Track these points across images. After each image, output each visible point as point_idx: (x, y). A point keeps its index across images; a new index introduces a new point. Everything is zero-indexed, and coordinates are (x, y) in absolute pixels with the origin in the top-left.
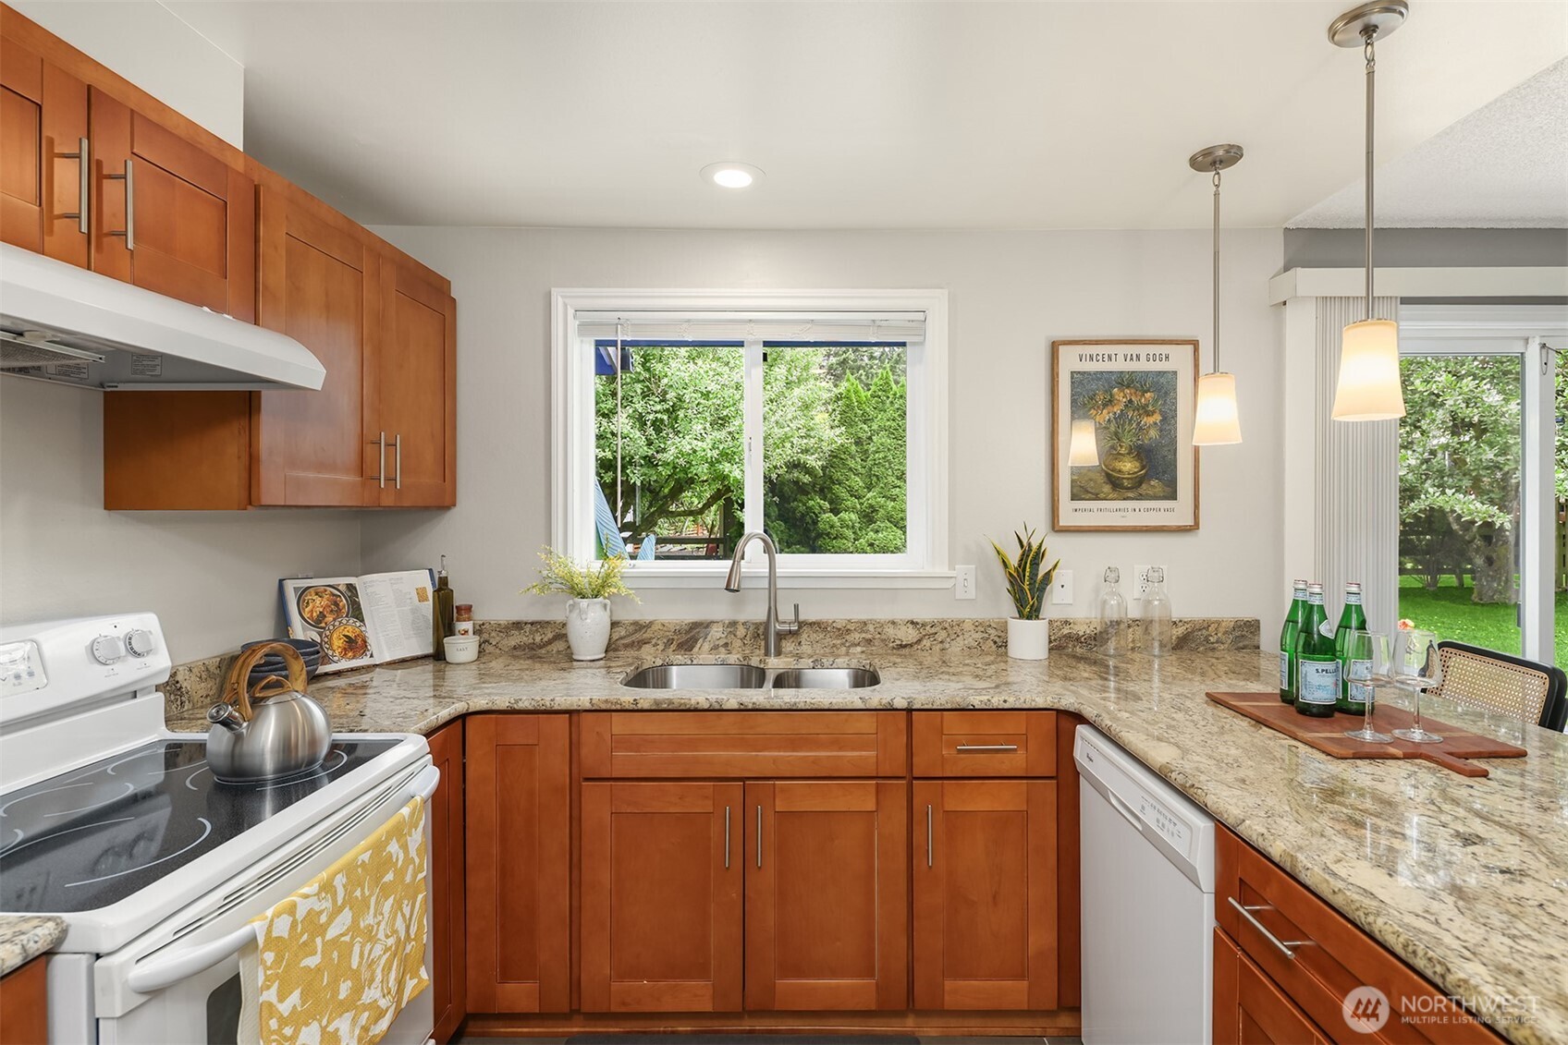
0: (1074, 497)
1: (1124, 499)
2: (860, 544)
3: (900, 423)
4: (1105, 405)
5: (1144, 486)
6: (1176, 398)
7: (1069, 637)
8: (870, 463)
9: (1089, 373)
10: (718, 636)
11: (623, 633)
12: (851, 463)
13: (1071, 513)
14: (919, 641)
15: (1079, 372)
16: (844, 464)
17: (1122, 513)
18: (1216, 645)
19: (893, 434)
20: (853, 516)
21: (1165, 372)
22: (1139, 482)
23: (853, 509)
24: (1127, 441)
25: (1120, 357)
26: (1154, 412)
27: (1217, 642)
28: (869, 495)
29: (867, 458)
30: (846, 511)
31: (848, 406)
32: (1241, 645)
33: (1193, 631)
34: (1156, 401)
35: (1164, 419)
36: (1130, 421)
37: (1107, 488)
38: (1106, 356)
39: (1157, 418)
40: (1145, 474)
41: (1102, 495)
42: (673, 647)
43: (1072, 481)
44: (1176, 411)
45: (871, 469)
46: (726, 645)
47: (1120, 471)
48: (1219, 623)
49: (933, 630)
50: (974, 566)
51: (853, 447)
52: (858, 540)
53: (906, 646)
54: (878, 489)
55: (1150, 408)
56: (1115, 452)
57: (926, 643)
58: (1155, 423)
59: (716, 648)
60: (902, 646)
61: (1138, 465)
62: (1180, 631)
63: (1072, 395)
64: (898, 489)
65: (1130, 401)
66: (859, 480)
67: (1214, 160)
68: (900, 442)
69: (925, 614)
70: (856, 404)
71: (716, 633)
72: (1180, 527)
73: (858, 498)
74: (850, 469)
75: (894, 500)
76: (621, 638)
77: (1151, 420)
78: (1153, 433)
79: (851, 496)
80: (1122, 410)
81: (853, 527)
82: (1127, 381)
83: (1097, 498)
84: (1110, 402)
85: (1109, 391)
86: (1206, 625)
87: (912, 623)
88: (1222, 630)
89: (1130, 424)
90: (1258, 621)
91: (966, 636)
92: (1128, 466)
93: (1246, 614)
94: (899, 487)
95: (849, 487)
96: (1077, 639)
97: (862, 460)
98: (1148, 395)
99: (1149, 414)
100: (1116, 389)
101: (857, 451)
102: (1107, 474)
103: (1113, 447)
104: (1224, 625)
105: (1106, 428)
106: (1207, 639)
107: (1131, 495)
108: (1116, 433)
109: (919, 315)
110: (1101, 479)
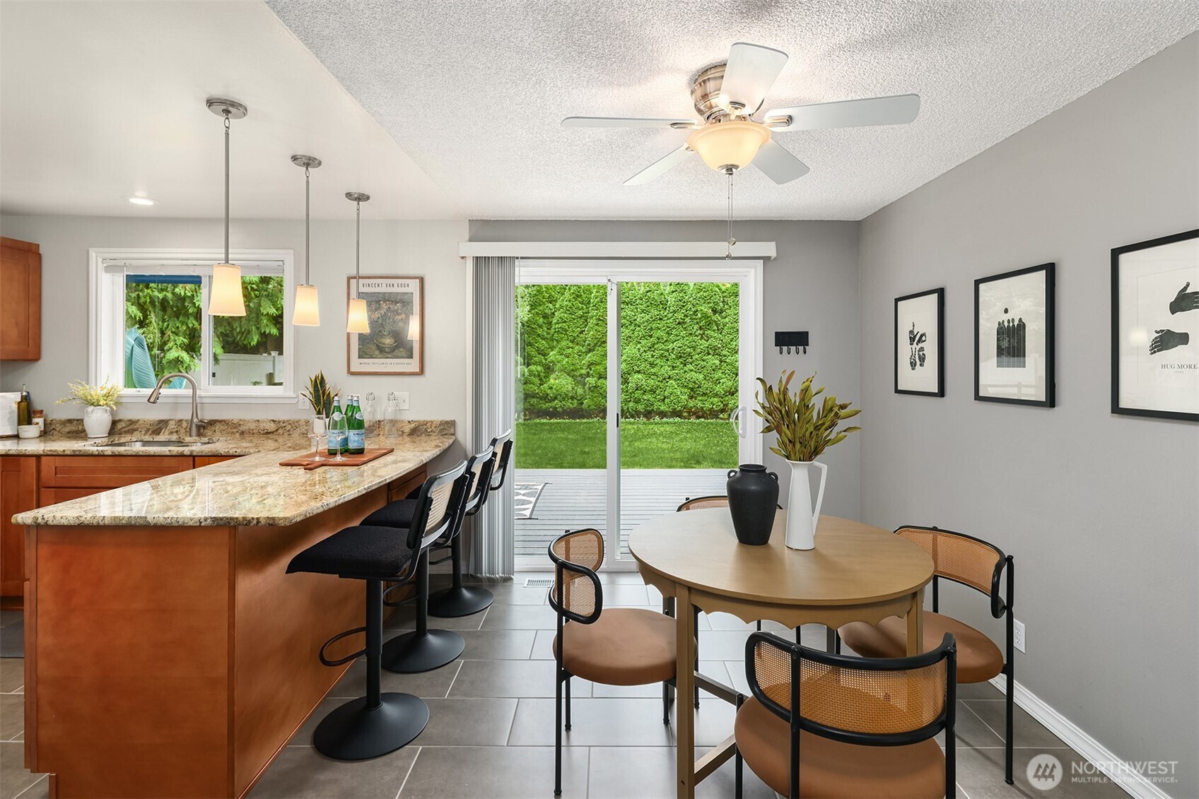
0: (359, 357)
1: (385, 358)
4: (376, 310)
5: (395, 352)
6: (412, 307)
9: (367, 293)
10: (173, 426)
11: (124, 425)
13: (357, 365)
14: (277, 430)
15: (362, 292)
17: (384, 365)
18: (431, 433)
21: (407, 293)
22: (394, 349)
24: (387, 328)
25: (384, 285)
26: (401, 314)
27: (431, 431)
32: (444, 433)
33: (419, 426)
34: (402, 308)
35: (407, 317)
36: (389, 318)
37: (377, 352)
39: (403, 316)
40: (396, 346)
41: (374, 356)
42: (150, 432)
43: (359, 349)
46: (177, 432)
47: (384, 344)
48: (432, 422)
49: (284, 425)
53: (270, 433)
55: (399, 311)
56: (381, 334)
57: (280, 431)
58: (402, 319)
59: (172, 433)
60: (268, 433)
61: (393, 340)
62: (412, 426)
65: (389, 308)
69: (281, 416)
71: (172, 425)
72: (413, 372)
76: (123, 428)
77: (399, 317)
78: (401, 324)
80: (385, 312)
82: (387, 297)
83: (372, 357)
84: (379, 308)
85: (378, 302)
86: (426, 423)
87: (273, 421)
88: (434, 426)
90: (454, 421)
91: (301, 428)
92: (388, 341)
93: (449, 417)
98: (398, 305)
99: (399, 314)
100: (382, 302)
102: (377, 345)
103: (380, 331)
104: (434, 423)
105: (377, 321)
106: (426, 430)
107: (390, 356)
108: (382, 324)
109: (281, 263)
110: (374, 347)
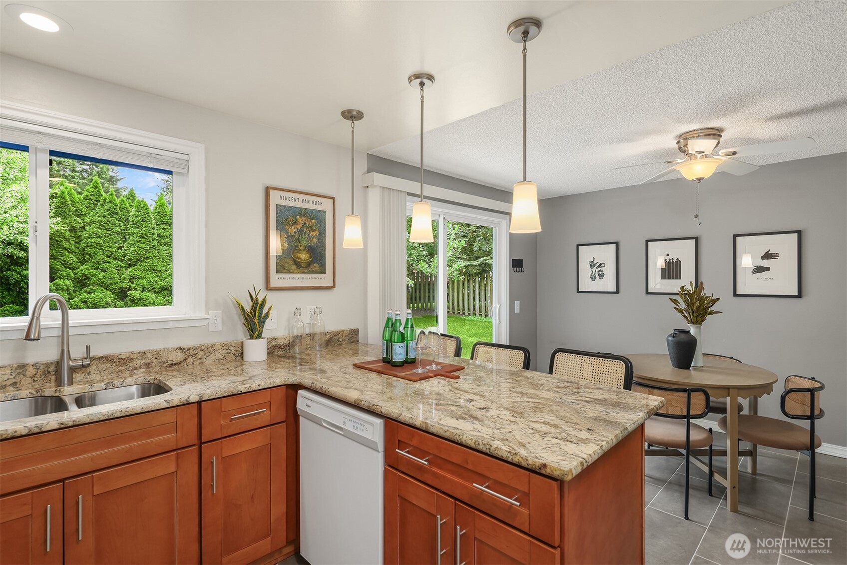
0: (278, 271)
1: (302, 273)
2: (75, 302)
3: (110, 219)
4: (293, 224)
5: (311, 267)
6: (325, 224)
7: (275, 346)
8: (83, 245)
9: (285, 206)
12: (67, 245)
13: (277, 280)
14: (185, 360)
15: (280, 205)
16: (58, 245)
17: (301, 280)
18: (342, 342)
19: (104, 226)
20: (68, 282)
21: (320, 211)
22: (309, 264)
23: (68, 277)
24: (304, 243)
25: (300, 201)
26: (316, 230)
27: (342, 341)
28: (82, 268)
29: (81, 241)
30: (61, 278)
31: (62, 203)
32: (352, 341)
33: (333, 337)
34: (317, 224)
35: (320, 234)
36: (305, 233)
37: (294, 267)
38: (293, 199)
39: (317, 233)
40: (312, 261)
41: (292, 271)
43: (277, 263)
44: (325, 230)
45: (84, 249)
47: (300, 259)
48: (343, 331)
49: (195, 352)
50: (221, 311)
51: (68, 233)
52: (72, 299)
53: (176, 364)
54: (90, 263)
55: (314, 228)
56: (298, 249)
57: (190, 360)
58: (316, 236)
60: (172, 365)
61: (308, 256)
62: (328, 337)
63: (277, 217)
64: (108, 264)
65: (305, 223)
66: (72, 256)
67: (352, 116)
68: (109, 232)
69: (188, 342)
70: (70, 202)
72: (327, 287)
73: (73, 269)
74: (65, 249)
75: (105, 271)
77: (314, 234)
78: (315, 240)
79: (66, 268)
80: (301, 228)
81: (68, 290)
82: (303, 213)
83: (289, 272)
84: (295, 223)
85: (295, 217)
86: (338, 333)
87: (180, 349)
88: (344, 335)
89: (305, 235)
90: (358, 329)
91: (216, 353)
92: (304, 256)
93: (353, 327)
94: (109, 262)
95: (64, 261)
96: (280, 347)
97: (75, 243)
98: (313, 221)
99: (313, 231)
100: (298, 217)
101: (71, 236)
102: (294, 260)
103: (297, 246)
104: (345, 332)
105: (293, 236)
106: (338, 340)
107: (305, 271)
108: (298, 239)
109: (186, 157)
110: (291, 262)
